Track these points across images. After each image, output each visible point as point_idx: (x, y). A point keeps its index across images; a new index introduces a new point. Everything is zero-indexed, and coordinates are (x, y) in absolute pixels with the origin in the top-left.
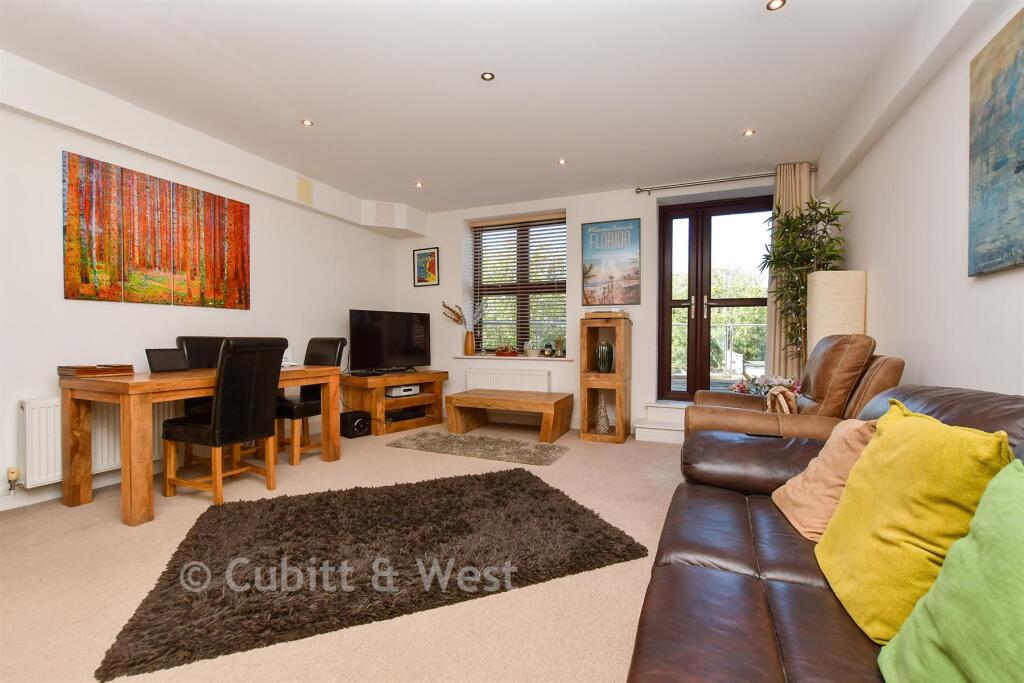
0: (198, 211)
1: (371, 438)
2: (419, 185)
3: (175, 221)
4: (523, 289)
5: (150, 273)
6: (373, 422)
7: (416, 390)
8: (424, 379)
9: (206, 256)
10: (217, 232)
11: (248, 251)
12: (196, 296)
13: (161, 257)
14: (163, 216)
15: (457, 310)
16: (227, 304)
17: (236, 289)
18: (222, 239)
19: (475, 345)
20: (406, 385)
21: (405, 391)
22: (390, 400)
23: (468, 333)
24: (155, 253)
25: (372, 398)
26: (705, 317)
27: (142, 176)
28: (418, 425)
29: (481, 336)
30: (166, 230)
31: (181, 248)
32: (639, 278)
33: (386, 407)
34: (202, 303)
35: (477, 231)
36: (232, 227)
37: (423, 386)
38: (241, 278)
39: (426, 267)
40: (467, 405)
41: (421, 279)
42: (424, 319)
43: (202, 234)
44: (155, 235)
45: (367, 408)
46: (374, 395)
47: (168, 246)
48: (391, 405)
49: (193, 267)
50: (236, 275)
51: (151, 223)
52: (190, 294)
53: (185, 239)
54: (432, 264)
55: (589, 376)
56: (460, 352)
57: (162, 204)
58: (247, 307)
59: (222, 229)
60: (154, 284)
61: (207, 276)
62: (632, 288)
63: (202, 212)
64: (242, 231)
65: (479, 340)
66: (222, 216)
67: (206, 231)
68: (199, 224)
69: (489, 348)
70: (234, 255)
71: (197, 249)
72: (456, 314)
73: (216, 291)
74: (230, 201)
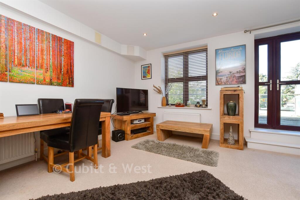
0: (49, 42)
1: (125, 141)
2: (145, 35)
3: (37, 46)
4: (186, 79)
5: (23, 69)
6: (126, 135)
7: (143, 121)
8: (146, 116)
9: (53, 63)
10: (59, 52)
11: (73, 62)
12: (48, 80)
13: (30, 62)
14: (31, 43)
15: (159, 89)
16: (63, 84)
17: (68, 78)
18: (61, 56)
19: (166, 103)
20: (139, 119)
21: (138, 121)
22: (133, 125)
23: (163, 97)
24: (26, 59)
25: (125, 124)
26: (278, 89)
27: (20, 23)
28: (144, 135)
29: (168, 99)
30: (32, 49)
31: (40, 58)
32: (245, 72)
33: (131, 128)
34: (51, 84)
35: (167, 57)
36: (66, 51)
37: (146, 120)
38: (70, 73)
39: (147, 72)
40: (166, 129)
41: (144, 77)
42: (146, 92)
43: (51, 53)
44: (26, 51)
45: (123, 128)
46: (126, 123)
47: (34, 57)
48: (133, 127)
49: (46, 67)
50: (67, 72)
51: (24, 45)
52: (45, 80)
53: (42, 54)
54: (149, 71)
55: (224, 117)
56: (160, 106)
57: (30, 37)
58: (73, 86)
59: (61, 51)
60: (25, 74)
61: (53, 72)
62: (242, 76)
63: (51, 43)
64: (70, 53)
65: (167, 101)
66: (61, 46)
67: (53, 52)
68: (49, 48)
69: (172, 103)
70: (66, 63)
71: (49, 59)
72: (159, 90)
73: (58, 78)
74: (65, 39)
